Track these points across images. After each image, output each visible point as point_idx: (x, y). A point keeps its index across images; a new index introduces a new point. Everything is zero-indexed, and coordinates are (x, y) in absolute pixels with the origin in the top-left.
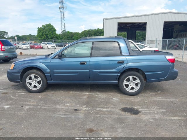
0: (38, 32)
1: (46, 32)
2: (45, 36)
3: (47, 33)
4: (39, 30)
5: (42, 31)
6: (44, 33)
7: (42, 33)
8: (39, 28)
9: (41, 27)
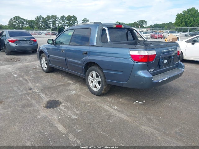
0: (176, 19)
1: (185, 19)
2: (184, 23)
3: (187, 20)
4: (179, 17)
5: (181, 18)
6: (183, 20)
7: (181, 20)
8: (178, 14)
9: (181, 13)
